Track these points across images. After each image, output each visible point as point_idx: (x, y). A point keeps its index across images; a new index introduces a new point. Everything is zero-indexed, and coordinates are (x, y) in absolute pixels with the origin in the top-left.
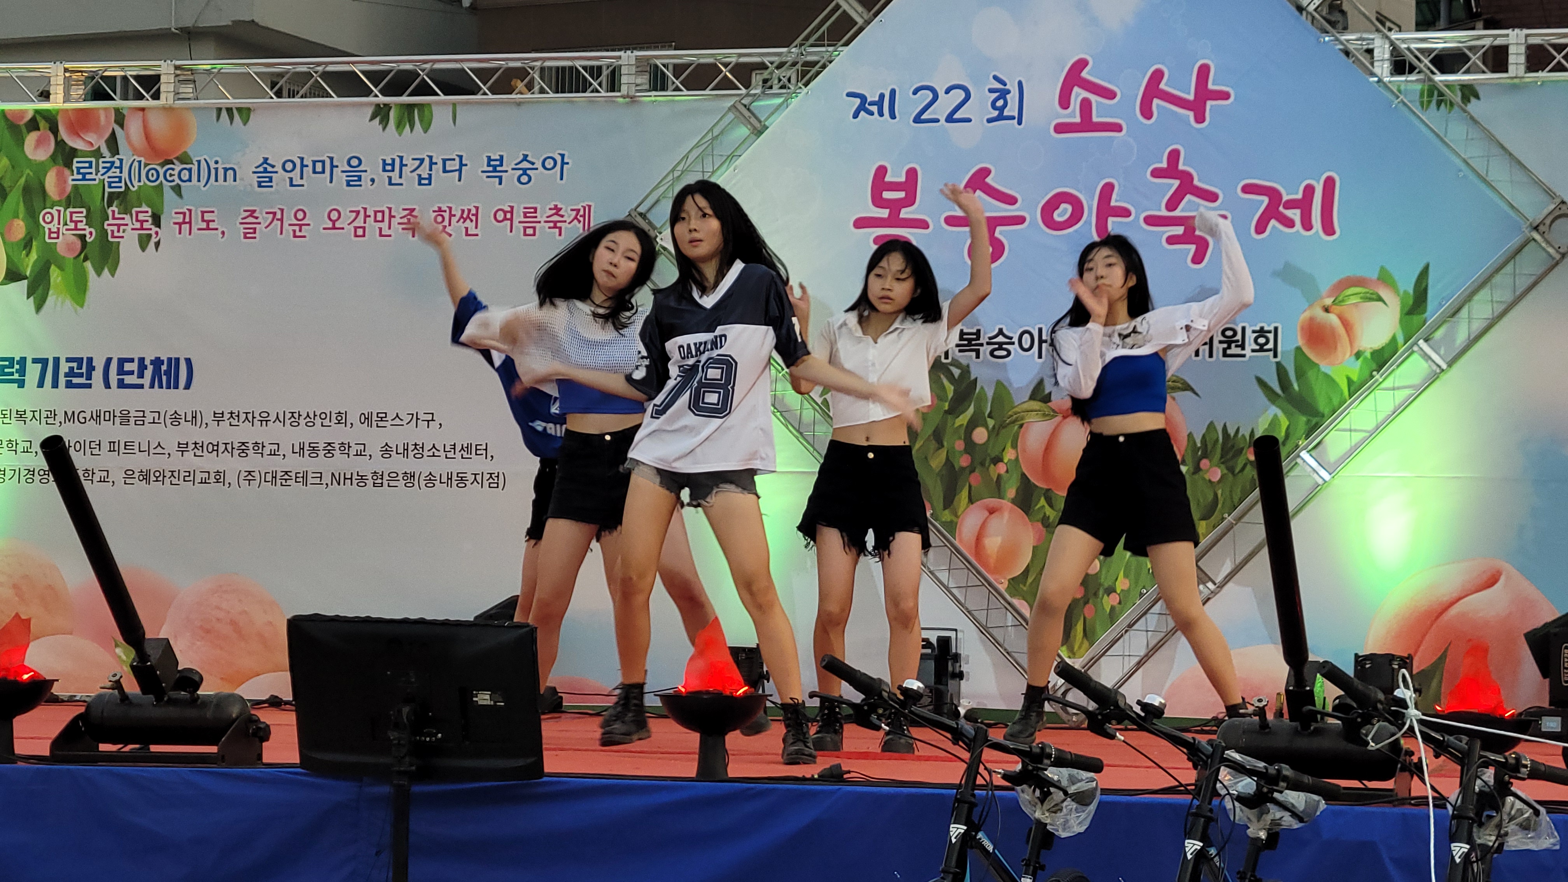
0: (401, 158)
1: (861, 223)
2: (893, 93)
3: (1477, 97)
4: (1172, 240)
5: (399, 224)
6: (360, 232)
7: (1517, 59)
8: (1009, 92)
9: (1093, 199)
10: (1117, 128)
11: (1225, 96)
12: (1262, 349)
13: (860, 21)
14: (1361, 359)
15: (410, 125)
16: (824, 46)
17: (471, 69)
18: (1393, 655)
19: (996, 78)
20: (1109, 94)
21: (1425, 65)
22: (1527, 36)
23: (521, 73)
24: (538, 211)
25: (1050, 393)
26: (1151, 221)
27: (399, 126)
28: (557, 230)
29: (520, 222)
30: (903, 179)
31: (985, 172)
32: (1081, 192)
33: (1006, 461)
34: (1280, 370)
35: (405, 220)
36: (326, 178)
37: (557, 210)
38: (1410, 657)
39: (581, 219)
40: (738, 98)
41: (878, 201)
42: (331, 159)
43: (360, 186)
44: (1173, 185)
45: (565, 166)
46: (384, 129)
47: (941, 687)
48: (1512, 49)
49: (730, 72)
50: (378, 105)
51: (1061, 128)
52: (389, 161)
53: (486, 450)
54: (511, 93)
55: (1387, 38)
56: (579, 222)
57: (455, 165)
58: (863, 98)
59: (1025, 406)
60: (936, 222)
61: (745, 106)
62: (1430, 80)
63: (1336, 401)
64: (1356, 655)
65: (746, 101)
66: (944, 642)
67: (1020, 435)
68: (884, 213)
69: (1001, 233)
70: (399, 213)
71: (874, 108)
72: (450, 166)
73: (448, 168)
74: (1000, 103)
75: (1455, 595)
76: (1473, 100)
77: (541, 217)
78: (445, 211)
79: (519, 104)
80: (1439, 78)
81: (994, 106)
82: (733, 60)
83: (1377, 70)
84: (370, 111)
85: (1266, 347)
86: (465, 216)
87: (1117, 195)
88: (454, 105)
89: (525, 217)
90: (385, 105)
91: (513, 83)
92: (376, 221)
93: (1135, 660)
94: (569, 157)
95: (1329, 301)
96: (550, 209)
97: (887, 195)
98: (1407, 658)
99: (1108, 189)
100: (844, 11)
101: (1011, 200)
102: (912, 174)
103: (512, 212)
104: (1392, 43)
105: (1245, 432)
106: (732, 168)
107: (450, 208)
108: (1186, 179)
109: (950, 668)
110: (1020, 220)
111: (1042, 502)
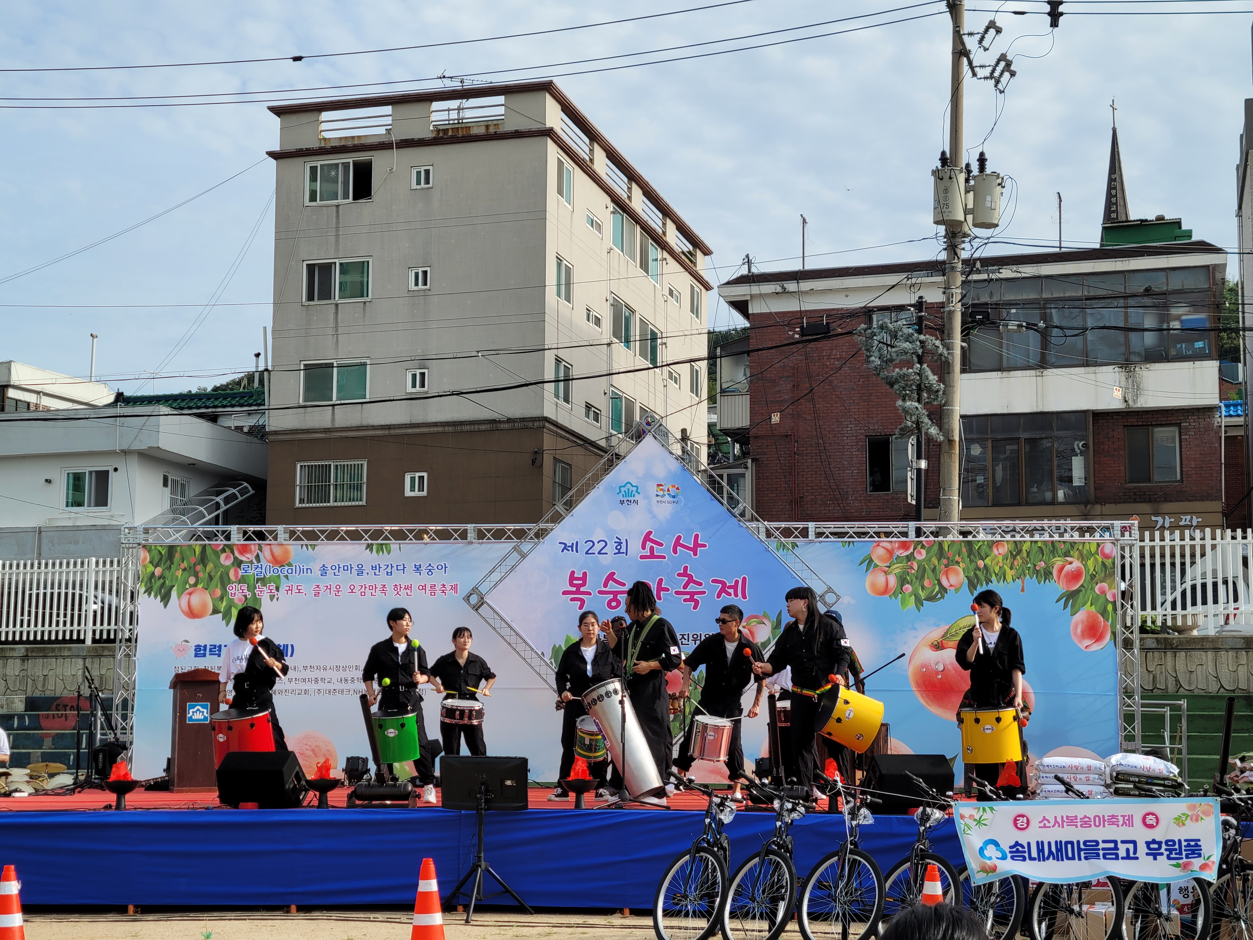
0: (379, 564)
1: (565, 593)
2: (577, 542)
3: (797, 547)
4: (685, 600)
5: (379, 591)
6: (363, 594)
7: (812, 533)
8: (622, 543)
10: (664, 557)
11: (705, 546)
13: (564, 514)
15: (382, 552)
16: (550, 523)
17: (406, 530)
19: (617, 538)
20: (661, 545)
21: (778, 535)
22: (815, 525)
23: (426, 532)
24: (436, 586)
26: (677, 593)
27: (378, 552)
28: (444, 593)
29: (429, 590)
30: (581, 576)
31: (614, 573)
35: (382, 589)
36: (349, 572)
37: (444, 585)
40: (515, 544)
41: (572, 584)
43: (363, 575)
44: (685, 579)
45: (446, 568)
46: (370, 552)
48: (810, 530)
49: (511, 533)
50: (368, 544)
51: (642, 557)
52: (375, 566)
55: (764, 524)
56: (453, 590)
57: (401, 568)
58: (565, 544)
60: (594, 593)
61: (518, 547)
62: (779, 540)
65: (518, 545)
68: (574, 589)
70: (379, 586)
71: (570, 549)
73: (399, 569)
74: (619, 547)
76: (795, 548)
77: (437, 588)
78: (398, 586)
79: (427, 544)
81: (616, 549)
82: (512, 528)
83: (760, 536)
84: (364, 546)
86: (406, 588)
88: (400, 544)
89: (431, 588)
90: (371, 544)
91: (422, 536)
92: (369, 589)
94: (448, 565)
96: (441, 585)
97: (575, 582)
99: (661, 580)
100: (559, 510)
102: (585, 574)
103: (425, 586)
107: (400, 585)
108: (690, 577)
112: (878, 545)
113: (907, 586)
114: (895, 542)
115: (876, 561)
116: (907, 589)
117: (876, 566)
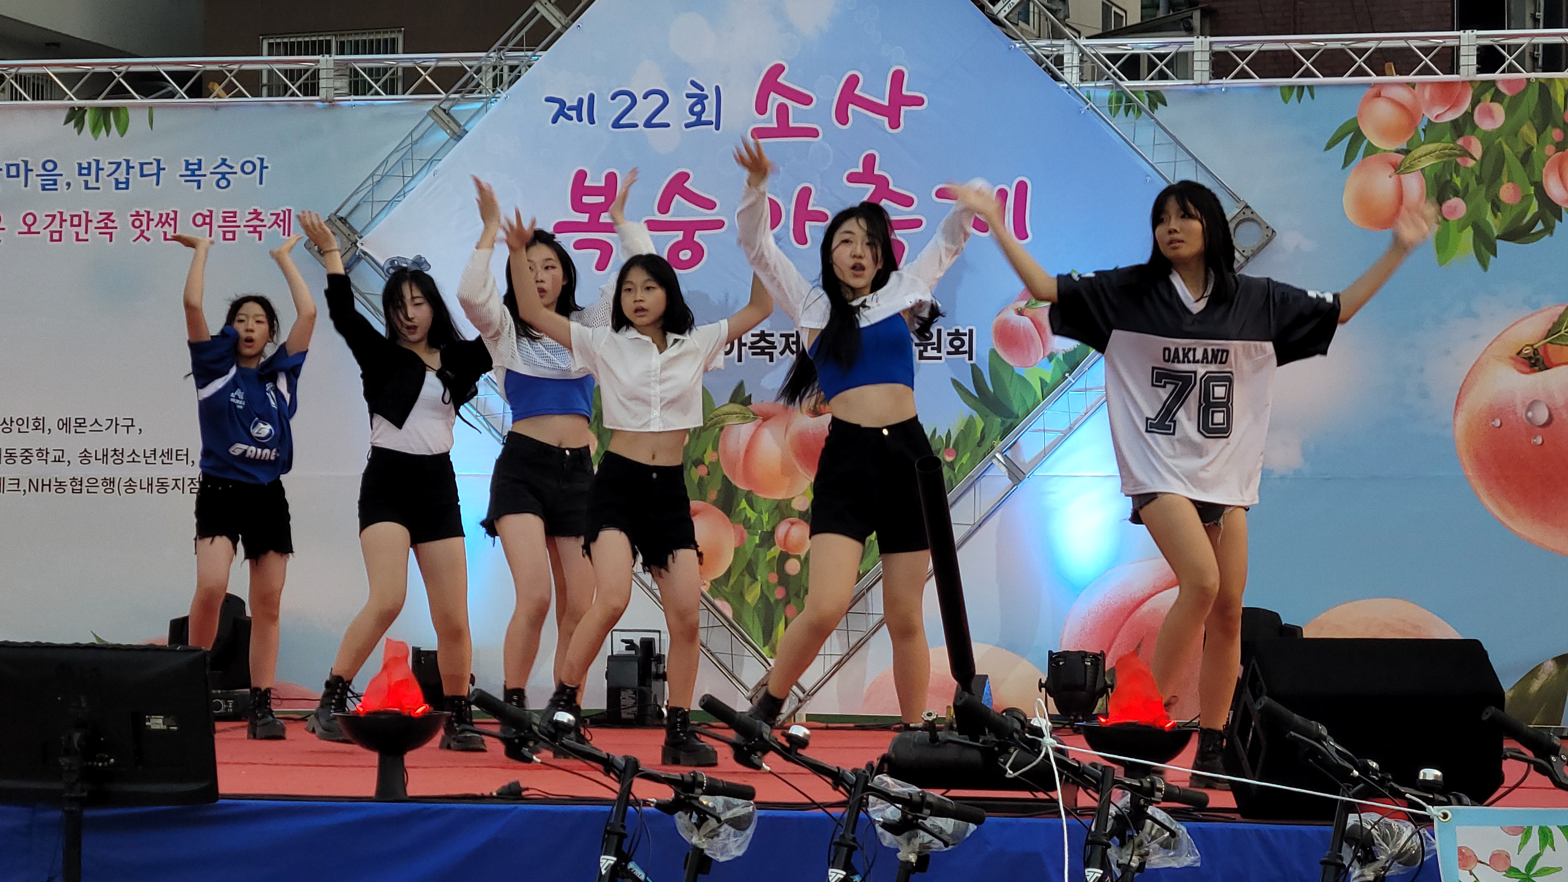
0: (98, 162)
1: (561, 228)
2: (592, 98)
3: (1164, 103)
5: (96, 228)
6: (56, 237)
7: (1201, 65)
8: (707, 97)
9: (790, 202)
10: (814, 133)
11: (919, 101)
12: (957, 352)
13: (558, 26)
14: (1054, 361)
15: (106, 128)
16: (522, 50)
17: (166, 72)
18: (1086, 653)
19: (693, 83)
20: (806, 100)
21: (1114, 73)
22: (1211, 43)
23: (219, 76)
24: (238, 215)
25: (750, 396)
27: (95, 129)
28: (257, 235)
29: (220, 227)
30: (603, 184)
31: (685, 176)
32: (778, 197)
33: (707, 463)
34: (976, 372)
35: (102, 225)
36: (20, 181)
37: (257, 214)
38: (1103, 654)
39: (281, 223)
40: (437, 103)
41: (578, 205)
42: (26, 163)
43: (56, 189)
44: (868, 189)
45: (265, 171)
46: (79, 133)
47: (644, 688)
48: (1196, 57)
49: (429, 75)
50: (74, 108)
51: (758, 133)
52: (86, 166)
53: (187, 455)
54: (208, 97)
55: (1076, 45)
56: (279, 226)
57: (153, 169)
58: (562, 103)
59: (726, 409)
61: (444, 111)
62: (1118, 85)
63: (1030, 404)
64: (1050, 653)
65: (445, 106)
66: (648, 644)
67: (722, 436)
68: (584, 218)
69: (700, 236)
70: (95, 217)
71: (573, 113)
72: (148, 169)
73: (145, 173)
74: (698, 108)
75: (1147, 592)
76: (1159, 105)
77: (241, 220)
78: (143, 216)
79: (216, 107)
80: (1126, 83)
81: (692, 111)
82: (433, 64)
83: (1067, 77)
84: (64, 114)
85: (960, 350)
86: (163, 220)
87: (815, 199)
88: (151, 108)
89: (225, 221)
90: (80, 108)
91: (210, 86)
92: (72, 225)
93: (836, 659)
94: (268, 162)
95: (1022, 304)
96: (250, 213)
97: (586, 199)
98: (1100, 655)
99: (805, 193)
100: (543, 17)
101: (709, 205)
102: (611, 178)
103: (211, 216)
104: (1081, 51)
105: (942, 433)
106: (431, 173)
107: (148, 213)
108: (881, 183)
109: (654, 669)
110: (719, 224)
111: (744, 504)
112: (1378, 95)
113: (1455, 202)
114: (1424, 84)
115: (1372, 137)
116: (1454, 210)
117: (1372, 150)
